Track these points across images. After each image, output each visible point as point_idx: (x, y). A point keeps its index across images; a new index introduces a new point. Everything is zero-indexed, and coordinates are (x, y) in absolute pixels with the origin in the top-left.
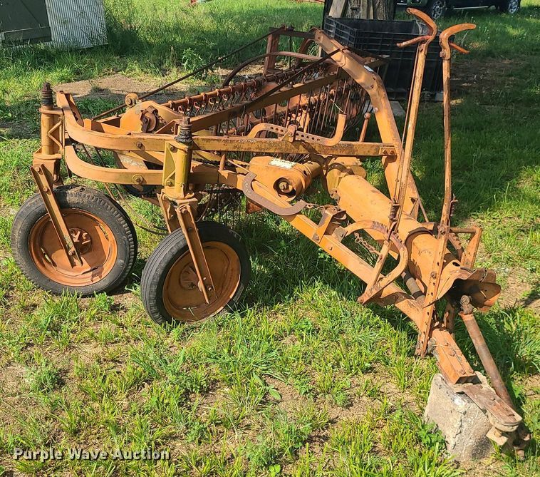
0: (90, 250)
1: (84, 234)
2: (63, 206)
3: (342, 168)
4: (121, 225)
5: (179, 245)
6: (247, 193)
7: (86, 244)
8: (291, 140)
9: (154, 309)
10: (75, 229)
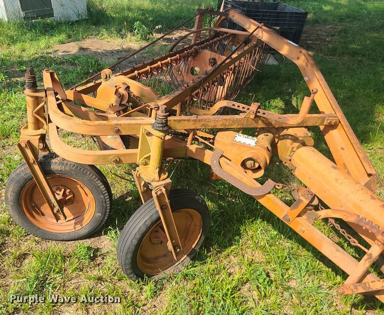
0: (73, 202)
1: (68, 191)
2: (47, 172)
3: (295, 139)
4: (99, 187)
5: (153, 218)
6: (216, 170)
7: (69, 199)
8: (252, 116)
9: (129, 271)
10: (60, 187)
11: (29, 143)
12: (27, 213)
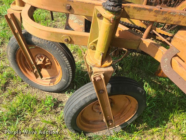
0: (50, 68)
1: (47, 59)
6: (165, 69)
7: (48, 65)
10: (42, 56)
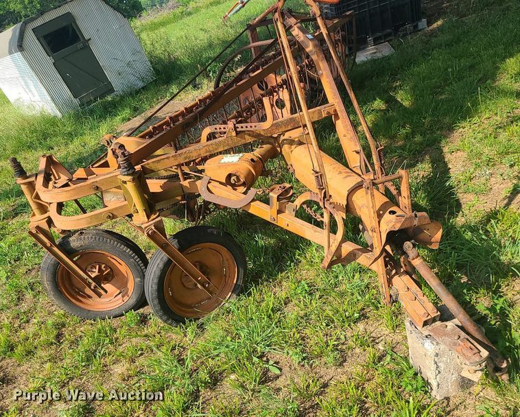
0: (113, 277)
1: (103, 266)
2: (70, 253)
3: (291, 142)
4: (125, 251)
5: (164, 260)
7: (108, 273)
8: (234, 134)
9: (165, 318)
10: (94, 264)
11: (38, 227)
12: (72, 299)
